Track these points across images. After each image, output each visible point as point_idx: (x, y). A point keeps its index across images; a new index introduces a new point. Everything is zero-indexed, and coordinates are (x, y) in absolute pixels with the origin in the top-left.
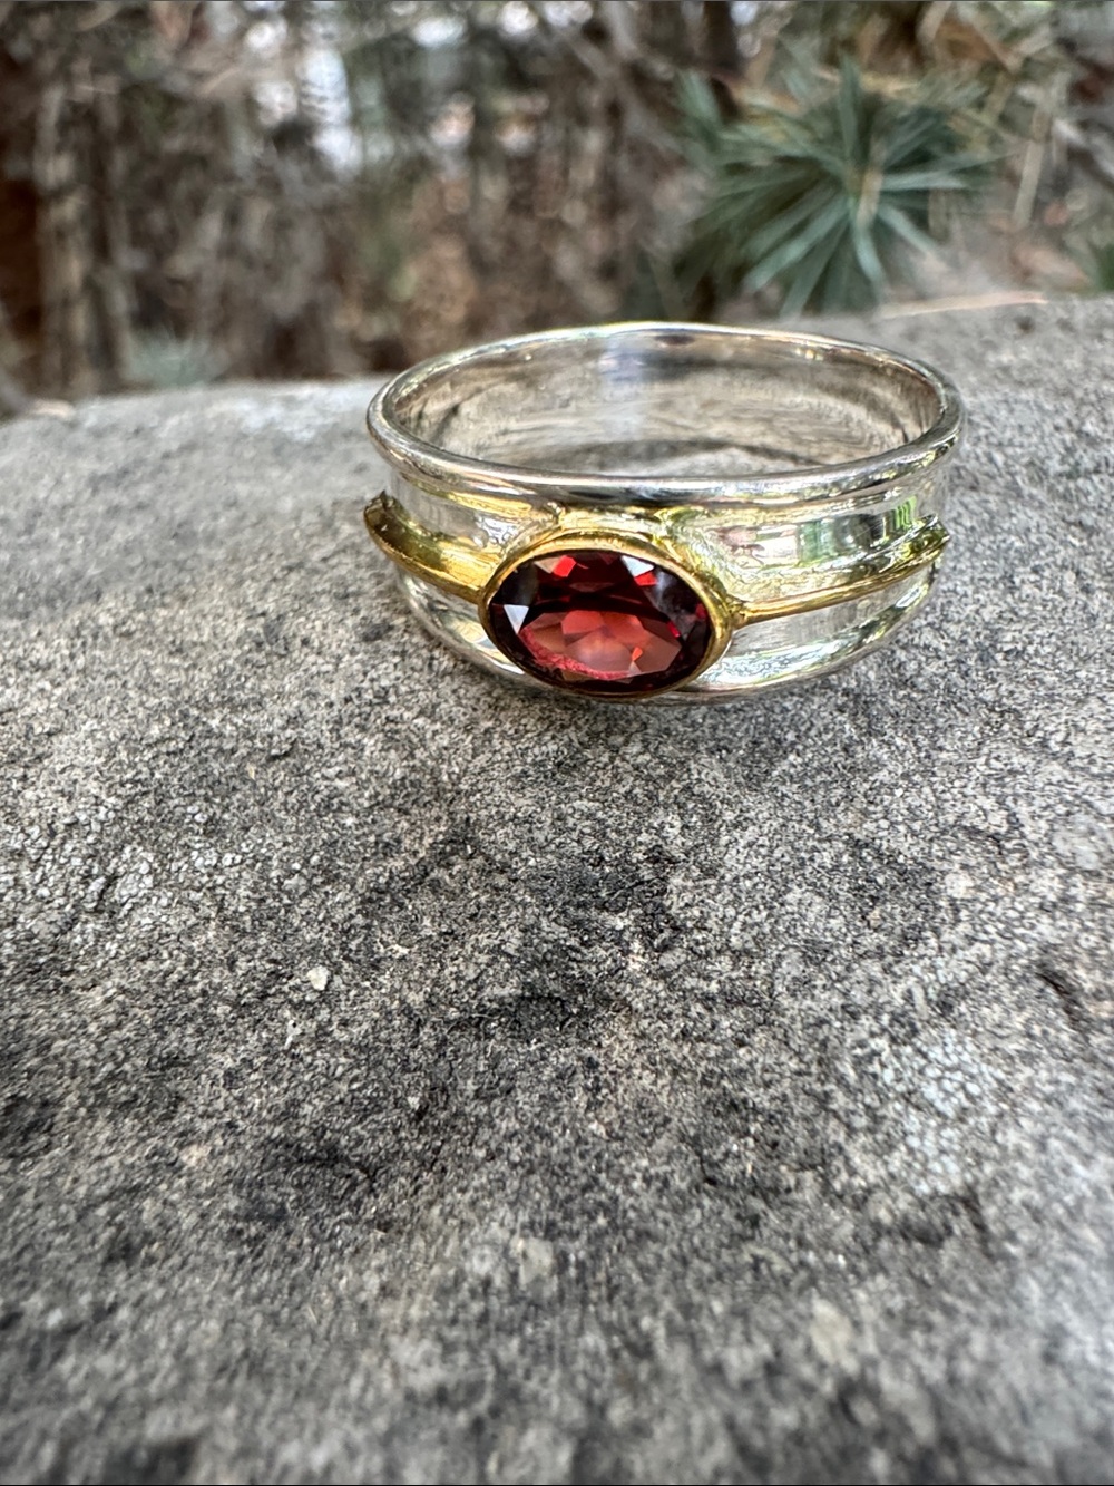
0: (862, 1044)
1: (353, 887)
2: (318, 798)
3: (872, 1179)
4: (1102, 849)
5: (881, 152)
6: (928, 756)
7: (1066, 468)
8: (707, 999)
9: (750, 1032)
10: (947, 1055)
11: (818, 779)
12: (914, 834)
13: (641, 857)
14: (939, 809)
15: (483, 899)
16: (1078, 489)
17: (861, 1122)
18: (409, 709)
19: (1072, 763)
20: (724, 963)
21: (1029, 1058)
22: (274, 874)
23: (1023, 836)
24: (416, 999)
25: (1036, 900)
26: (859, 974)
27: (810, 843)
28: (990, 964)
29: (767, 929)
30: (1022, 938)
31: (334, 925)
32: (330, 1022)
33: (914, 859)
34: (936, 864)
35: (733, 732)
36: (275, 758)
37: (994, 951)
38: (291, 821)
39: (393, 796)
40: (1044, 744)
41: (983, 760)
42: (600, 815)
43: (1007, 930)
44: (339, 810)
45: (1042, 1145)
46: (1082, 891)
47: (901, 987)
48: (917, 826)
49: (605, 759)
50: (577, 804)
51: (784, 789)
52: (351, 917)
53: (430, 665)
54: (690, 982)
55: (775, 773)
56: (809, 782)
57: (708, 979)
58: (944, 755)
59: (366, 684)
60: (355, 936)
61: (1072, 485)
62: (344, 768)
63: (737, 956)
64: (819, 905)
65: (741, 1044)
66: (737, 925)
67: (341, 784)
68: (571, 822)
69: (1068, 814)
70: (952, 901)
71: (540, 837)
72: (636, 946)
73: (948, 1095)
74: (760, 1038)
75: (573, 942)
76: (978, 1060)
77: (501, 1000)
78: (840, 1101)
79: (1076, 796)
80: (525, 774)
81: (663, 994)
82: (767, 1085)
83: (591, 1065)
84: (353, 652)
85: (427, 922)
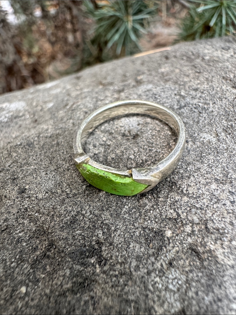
1: (28, 262)
2: (15, 240)
4: (199, 217)
5: (131, 11)
6: (157, 200)
7: (178, 107)
8: (116, 276)
9: (128, 281)
10: (172, 276)
11: (133, 211)
12: (156, 222)
13: (94, 243)
14: (161, 215)
15: (60, 260)
16: (182, 112)
18: (33, 212)
19: (189, 196)
20: (118, 266)
21: (191, 271)
22: (8, 264)
23: (181, 218)
24: (48, 291)
25: (186, 233)
26: (149, 261)
27: (133, 230)
28: (179, 251)
29: (127, 256)
30: (185, 243)
31: (25, 274)
32: (29, 300)
33: (157, 229)
34: (163, 229)
35: (111, 202)
36: (3, 231)
37: (179, 248)
38: (10, 247)
39: (34, 235)
40: (182, 191)
41: (169, 199)
42: (83, 234)
43: (181, 242)
44: (21, 242)
45: (197, 293)
46: (196, 229)
47: (160, 263)
48: (157, 220)
49: (81, 218)
50: (77, 232)
51: (125, 216)
52: (29, 271)
53: (37, 198)
54: (111, 273)
55: (122, 212)
56: (131, 213)
57: (115, 271)
58: (160, 199)
59: (22, 207)
60: (31, 276)
61: (180, 111)
62: (21, 230)
63: (121, 264)
64: (138, 246)
65: (126, 285)
66: (119, 257)
67: (20, 234)
68: (76, 237)
69: (190, 209)
70: (168, 238)
71: (70, 242)
72: (97, 266)
73: (174, 286)
74: (130, 283)
75: (82, 268)
77: (68, 288)
78: (150, 295)
79: (191, 204)
80: (63, 226)
81: (105, 277)
83: (92, 298)
84: (17, 198)
85: (48, 267)
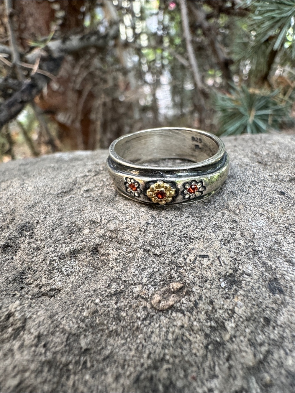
0: (52, 257)
3: (44, 283)
17: (47, 272)
76: (77, 265)
82: (36, 265)
